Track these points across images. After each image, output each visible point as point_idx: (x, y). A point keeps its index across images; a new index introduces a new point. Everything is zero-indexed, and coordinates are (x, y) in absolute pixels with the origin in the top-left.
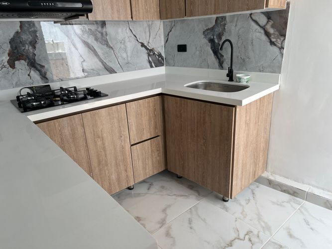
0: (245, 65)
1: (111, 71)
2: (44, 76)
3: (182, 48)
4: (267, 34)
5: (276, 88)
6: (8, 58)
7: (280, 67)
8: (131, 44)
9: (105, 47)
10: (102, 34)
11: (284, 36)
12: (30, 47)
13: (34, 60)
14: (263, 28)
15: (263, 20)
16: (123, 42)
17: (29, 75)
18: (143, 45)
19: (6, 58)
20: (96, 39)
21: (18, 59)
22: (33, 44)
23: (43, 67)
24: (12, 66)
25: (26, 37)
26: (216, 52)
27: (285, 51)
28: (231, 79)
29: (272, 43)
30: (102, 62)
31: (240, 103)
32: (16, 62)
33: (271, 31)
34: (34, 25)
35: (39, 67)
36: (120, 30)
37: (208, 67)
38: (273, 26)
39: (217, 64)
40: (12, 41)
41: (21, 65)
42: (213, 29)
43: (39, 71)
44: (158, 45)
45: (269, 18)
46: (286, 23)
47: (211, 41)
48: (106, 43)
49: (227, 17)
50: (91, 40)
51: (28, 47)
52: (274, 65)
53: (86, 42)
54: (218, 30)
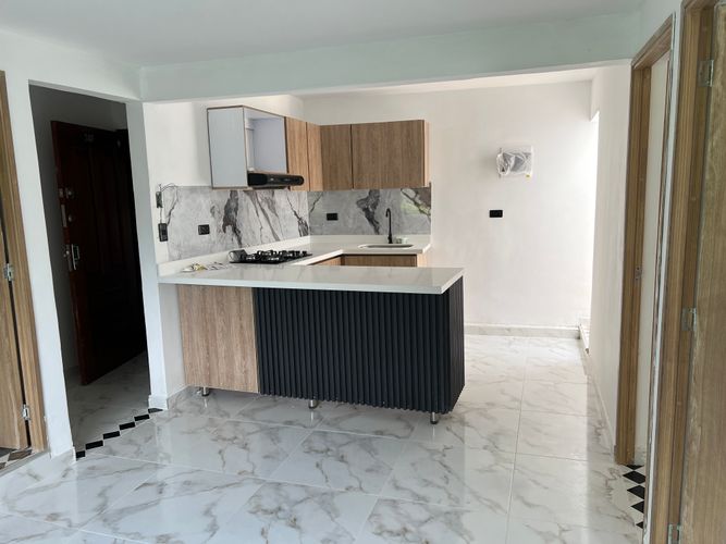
0: (401, 231)
1: (278, 240)
2: (240, 242)
3: (332, 217)
4: (416, 204)
5: (429, 246)
7: (429, 229)
8: (290, 212)
9: (274, 214)
10: (273, 202)
11: (430, 206)
12: (235, 214)
13: (236, 225)
14: (413, 200)
15: (412, 193)
16: (283, 210)
17: (232, 240)
18: (296, 214)
19: (222, 223)
21: (228, 224)
22: (236, 210)
23: (240, 232)
24: (224, 230)
25: (233, 204)
26: (371, 219)
27: (432, 218)
28: (391, 242)
29: (422, 212)
30: (272, 229)
31: (421, 252)
32: (227, 227)
33: (420, 202)
35: (238, 232)
37: (363, 233)
38: (420, 199)
39: (372, 229)
40: (226, 207)
41: (229, 229)
42: (367, 199)
43: (238, 236)
44: (304, 214)
45: (417, 193)
46: (430, 196)
47: (366, 210)
48: (274, 211)
49: (381, 191)
50: (266, 208)
51: (233, 213)
52: (425, 229)
53: (263, 210)
54: (372, 201)
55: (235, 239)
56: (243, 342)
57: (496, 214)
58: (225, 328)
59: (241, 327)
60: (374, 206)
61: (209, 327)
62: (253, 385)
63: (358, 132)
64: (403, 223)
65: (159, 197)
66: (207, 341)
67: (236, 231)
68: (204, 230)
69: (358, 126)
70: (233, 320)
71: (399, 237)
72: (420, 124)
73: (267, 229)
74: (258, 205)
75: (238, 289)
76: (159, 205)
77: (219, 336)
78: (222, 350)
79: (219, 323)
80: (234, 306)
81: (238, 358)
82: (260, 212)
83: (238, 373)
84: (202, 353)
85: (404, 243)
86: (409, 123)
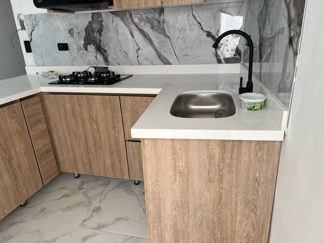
1: (166, 62)
2: (106, 60)
6: (84, 42)
9: (161, 35)
10: (159, 22)
12: (98, 34)
13: (100, 45)
17: (96, 57)
18: (209, 34)
19: (82, 42)
20: (153, 28)
21: (90, 44)
22: (100, 31)
23: (106, 51)
24: (86, 49)
25: (95, 26)
30: (157, 52)
32: (88, 46)
34: (101, 15)
35: (103, 51)
36: (180, 17)
40: (86, 29)
41: (91, 48)
43: (103, 54)
48: (163, 32)
50: (147, 29)
51: (96, 35)
53: (142, 32)
55: (100, 57)
65: (22, 23)
67: (100, 49)
68: (63, 47)
73: (147, 50)
74: (133, 27)
76: (23, 28)
82: (137, 34)
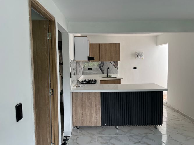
3: (90, 69)
4: (114, 66)
11: (118, 66)
14: (113, 64)
15: (113, 63)
18: (82, 69)
19: (76, 72)
26: (101, 70)
27: (118, 69)
28: (108, 76)
29: (115, 68)
31: (122, 79)
33: (115, 65)
37: (99, 74)
38: (115, 64)
39: (102, 73)
41: (76, 74)
42: (100, 64)
45: (114, 63)
46: (118, 64)
47: (100, 67)
49: (104, 62)
52: (117, 73)
54: (102, 65)
56: (96, 110)
57: (135, 68)
58: (90, 106)
59: (96, 105)
60: (102, 66)
61: (84, 106)
62: (99, 123)
63: (102, 46)
64: (110, 71)
66: (83, 110)
69: (102, 44)
70: (93, 103)
71: (110, 75)
72: (119, 44)
75: (95, 92)
77: (87, 108)
78: (88, 113)
79: (88, 104)
80: (94, 98)
81: (94, 115)
83: (94, 120)
84: (81, 114)
85: (112, 76)
86: (116, 44)
